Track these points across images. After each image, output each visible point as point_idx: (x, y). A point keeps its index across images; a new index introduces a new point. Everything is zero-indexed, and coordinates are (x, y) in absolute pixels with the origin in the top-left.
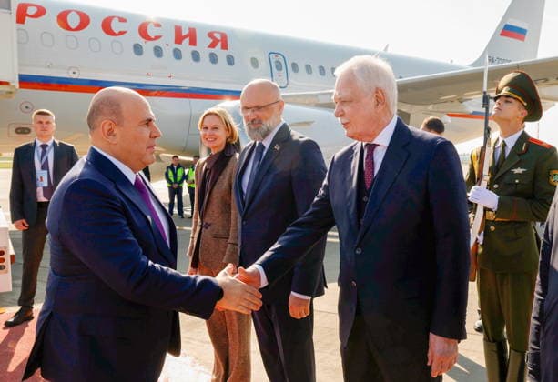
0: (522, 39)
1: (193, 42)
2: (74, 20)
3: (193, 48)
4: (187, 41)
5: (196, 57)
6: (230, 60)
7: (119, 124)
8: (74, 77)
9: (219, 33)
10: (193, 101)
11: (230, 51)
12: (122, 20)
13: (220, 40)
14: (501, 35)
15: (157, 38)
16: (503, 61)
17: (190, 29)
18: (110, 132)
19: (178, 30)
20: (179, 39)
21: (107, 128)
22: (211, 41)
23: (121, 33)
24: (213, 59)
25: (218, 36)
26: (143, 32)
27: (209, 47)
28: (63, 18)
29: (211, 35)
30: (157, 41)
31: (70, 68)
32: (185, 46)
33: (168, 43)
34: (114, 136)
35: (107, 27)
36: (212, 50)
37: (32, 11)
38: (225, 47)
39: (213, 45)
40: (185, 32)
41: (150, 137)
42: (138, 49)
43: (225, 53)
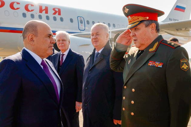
0: (184, 11)
1: (47, 12)
3: (47, 15)
4: (44, 12)
5: (48, 18)
6: (62, 19)
7: (36, 35)
9: (57, 8)
11: (62, 16)
12: (18, 3)
13: (58, 11)
14: (175, 9)
15: (32, 10)
16: (175, 20)
17: (46, 7)
18: (32, 40)
19: (41, 7)
20: (41, 11)
21: (30, 37)
22: (54, 12)
23: (18, 9)
24: (55, 19)
25: (57, 10)
26: (26, 8)
27: (53, 14)
29: (54, 9)
30: (32, 12)
32: (43, 14)
33: (36, 13)
34: (34, 41)
35: (12, 6)
38: (59, 14)
39: (55, 14)
40: (43, 8)
41: (50, 43)
42: (24, 15)
43: (60, 17)
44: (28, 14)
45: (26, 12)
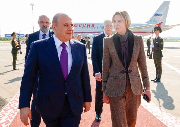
0: (161, 16)
1: (90, 26)
2: (76, 25)
11: (94, 27)
17: (89, 24)
20: (88, 26)
23: (81, 26)
26: (84, 26)
28: (75, 26)
29: (92, 25)
32: (89, 27)
34: (55, 29)
35: (79, 26)
41: (68, 30)
44: (84, 27)
45: (83, 27)
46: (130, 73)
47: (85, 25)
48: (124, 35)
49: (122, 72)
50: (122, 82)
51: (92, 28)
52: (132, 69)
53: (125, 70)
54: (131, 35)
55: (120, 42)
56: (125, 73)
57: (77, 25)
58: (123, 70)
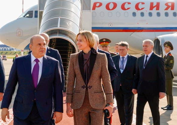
1: (158, 9)
2: (111, 6)
3: (157, 11)
4: (155, 8)
5: (158, 14)
6: (175, 14)
8: (110, 26)
10: (156, 32)
11: (175, 10)
12: (129, 3)
13: (171, 6)
15: (142, 9)
17: (157, 3)
19: (152, 4)
20: (152, 8)
21: (30, 46)
22: (166, 7)
23: (128, 9)
25: (170, 4)
26: (137, 7)
27: (165, 10)
29: (167, 4)
30: (142, 10)
31: (109, 24)
32: (154, 11)
33: (147, 10)
35: (123, 7)
36: (166, 11)
37: (98, 5)
38: (173, 9)
39: (167, 9)
40: (155, 4)
41: (41, 48)
42: (134, 14)
43: (172, 11)
44: (138, 13)
45: (136, 11)
46: (90, 88)
47: (140, 6)
48: (87, 53)
49: (83, 87)
50: (82, 96)
51: (167, 14)
52: (92, 85)
53: (85, 86)
54: (95, 53)
55: (84, 59)
56: (85, 88)
57: (115, 5)
58: (84, 85)
